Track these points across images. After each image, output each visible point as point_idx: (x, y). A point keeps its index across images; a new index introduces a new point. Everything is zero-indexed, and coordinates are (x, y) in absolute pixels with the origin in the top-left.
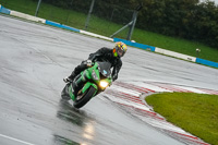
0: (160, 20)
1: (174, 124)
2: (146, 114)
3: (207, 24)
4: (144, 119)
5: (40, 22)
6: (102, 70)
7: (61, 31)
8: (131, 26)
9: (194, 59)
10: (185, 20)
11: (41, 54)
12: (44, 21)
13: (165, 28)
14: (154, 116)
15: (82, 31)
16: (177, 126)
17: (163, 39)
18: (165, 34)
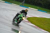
0: (30, 1)
1: (33, 24)
2: (27, 22)
3: (40, 2)
4: (26, 23)
5: (3, 2)
6: (23, 15)
7: (8, 4)
8: (23, 3)
9: (37, 10)
10: (35, 1)
11: (4, 9)
12: (4, 2)
13: (31, 3)
14: (28, 22)
15: (13, 4)
16: (34, 24)
17: (30, 5)
18: (31, 4)
